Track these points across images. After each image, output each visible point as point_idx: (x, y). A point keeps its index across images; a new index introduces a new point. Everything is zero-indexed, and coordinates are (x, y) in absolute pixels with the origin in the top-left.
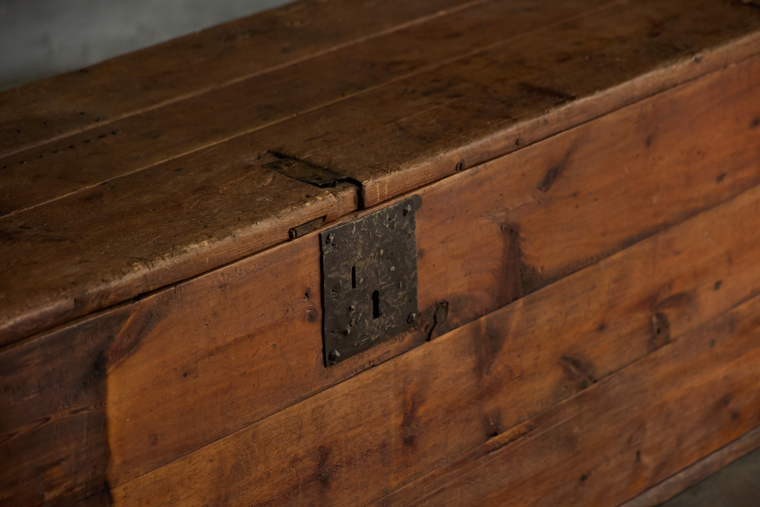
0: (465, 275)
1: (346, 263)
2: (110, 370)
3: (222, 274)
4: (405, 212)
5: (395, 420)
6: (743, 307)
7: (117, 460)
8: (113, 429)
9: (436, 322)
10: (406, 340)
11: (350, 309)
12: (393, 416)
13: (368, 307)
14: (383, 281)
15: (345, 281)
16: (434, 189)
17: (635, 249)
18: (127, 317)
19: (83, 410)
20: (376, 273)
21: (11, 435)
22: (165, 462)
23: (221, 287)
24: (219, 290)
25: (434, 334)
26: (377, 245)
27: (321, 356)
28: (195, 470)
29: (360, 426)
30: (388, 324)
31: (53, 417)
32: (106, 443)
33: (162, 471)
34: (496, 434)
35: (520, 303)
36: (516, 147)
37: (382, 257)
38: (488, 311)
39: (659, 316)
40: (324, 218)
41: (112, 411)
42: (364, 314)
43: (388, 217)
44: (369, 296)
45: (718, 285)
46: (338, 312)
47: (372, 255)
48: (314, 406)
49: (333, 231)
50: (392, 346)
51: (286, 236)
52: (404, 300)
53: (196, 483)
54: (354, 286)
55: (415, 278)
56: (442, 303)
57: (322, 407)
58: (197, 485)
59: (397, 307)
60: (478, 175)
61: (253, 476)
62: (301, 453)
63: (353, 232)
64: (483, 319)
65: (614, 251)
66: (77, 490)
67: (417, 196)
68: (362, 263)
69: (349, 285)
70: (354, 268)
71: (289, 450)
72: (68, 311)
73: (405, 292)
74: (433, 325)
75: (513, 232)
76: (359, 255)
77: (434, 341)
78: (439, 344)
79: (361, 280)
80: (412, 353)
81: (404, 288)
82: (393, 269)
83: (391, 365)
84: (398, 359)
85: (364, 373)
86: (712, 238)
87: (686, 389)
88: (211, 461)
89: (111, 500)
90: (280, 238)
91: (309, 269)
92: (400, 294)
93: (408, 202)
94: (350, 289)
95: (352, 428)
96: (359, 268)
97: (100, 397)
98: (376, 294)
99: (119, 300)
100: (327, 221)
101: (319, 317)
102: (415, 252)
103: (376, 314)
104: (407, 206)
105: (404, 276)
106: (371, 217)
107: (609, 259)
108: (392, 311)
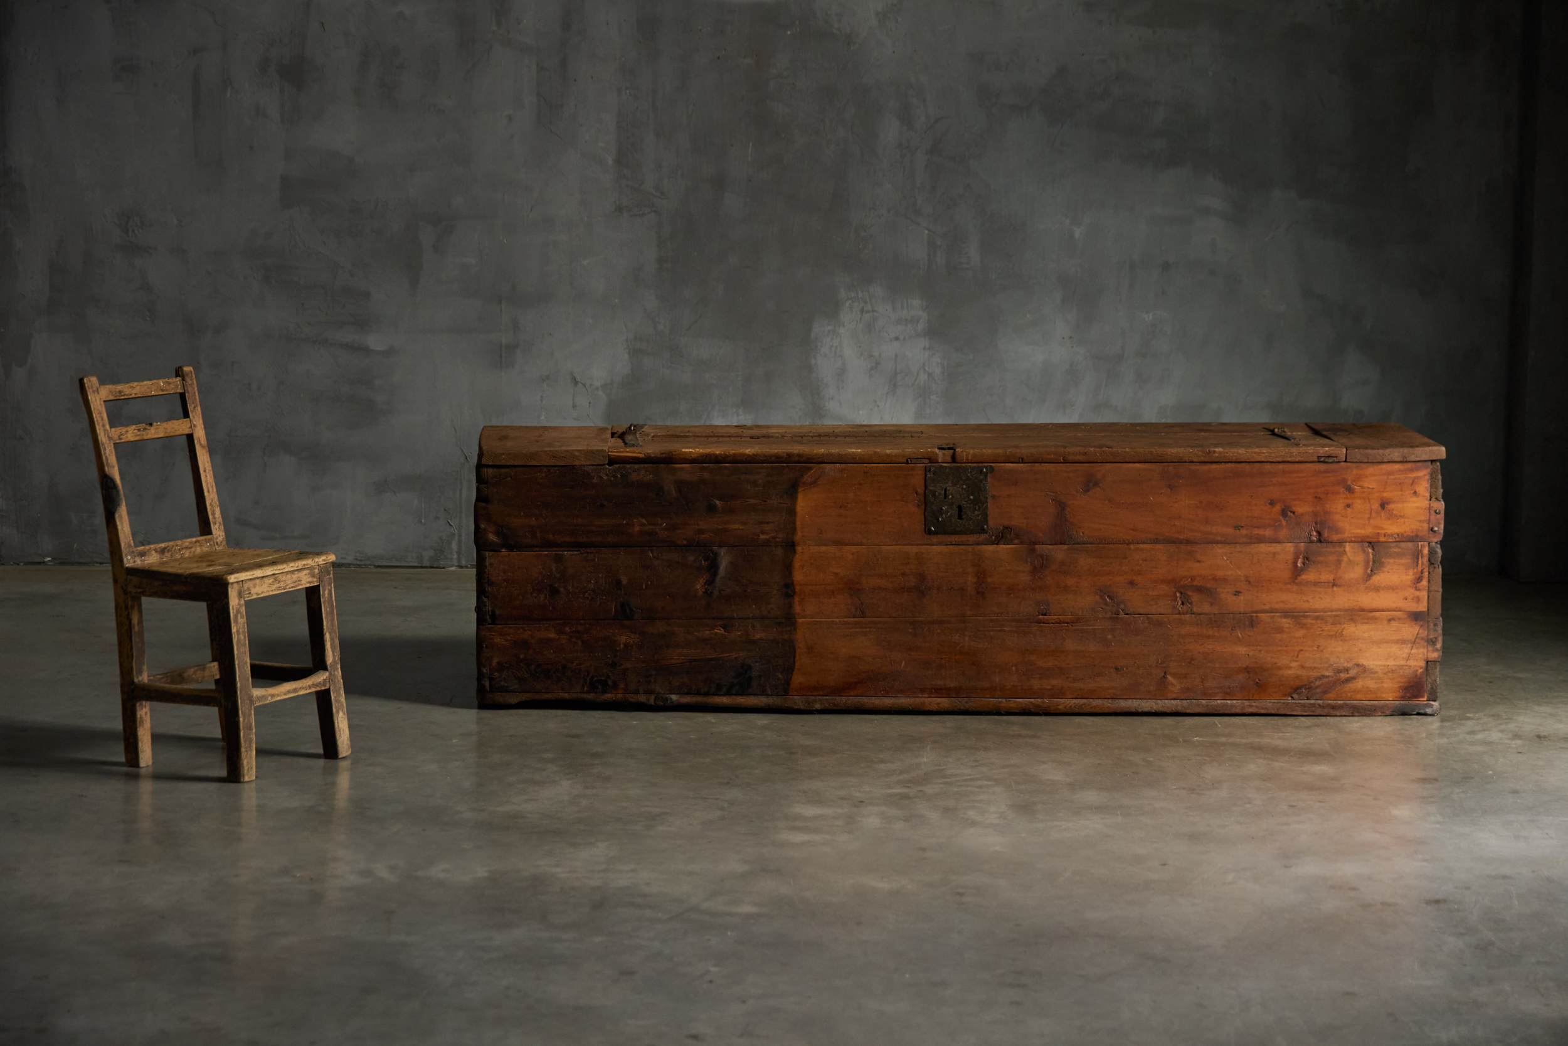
0: (1025, 518)
1: (941, 485)
2: (800, 489)
3: (866, 467)
4: (982, 470)
5: (971, 579)
6: (1263, 616)
7: (799, 534)
8: (799, 518)
10: (981, 538)
11: (942, 509)
12: (970, 576)
13: (955, 511)
14: (965, 501)
15: (940, 494)
16: (1002, 466)
17: (1159, 546)
18: (811, 469)
19: (784, 504)
20: (961, 497)
21: (747, 502)
22: (826, 545)
23: (865, 472)
24: (864, 474)
25: (1001, 542)
26: (962, 483)
27: (924, 526)
28: (843, 555)
29: (947, 572)
30: (968, 525)
31: (768, 501)
32: (794, 523)
33: (824, 548)
34: (1045, 615)
35: (1065, 547)
36: (1062, 461)
37: (965, 489)
38: (1039, 543)
39: (1181, 593)
40: (929, 459)
41: (799, 509)
42: (951, 514)
43: (970, 471)
44: (955, 507)
45: (1237, 593)
46: (934, 508)
47: (958, 486)
48: (917, 550)
49: (933, 466)
50: (972, 538)
51: (905, 461)
52: (979, 517)
54: (945, 497)
55: (987, 507)
56: (1007, 528)
57: (923, 553)
58: (843, 563)
59: (974, 518)
61: (877, 572)
62: (907, 572)
63: (948, 471)
65: (1143, 543)
66: (778, 540)
67: (991, 466)
68: (951, 489)
69: (942, 497)
70: (946, 490)
71: (900, 567)
72: (782, 457)
73: (979, 513)
74: (1001, 537)
75: (1061, 506)
76: (950, 483)
77: (1001, 546)
78: (1004, 549)
79: (951, 496)
80: (985, 547)
81: (979, 510)
82: (972, 497)
83: (970, 548)
84: (975, 546)
85: (951, 546)
86: (1231, 562)
87: (1209, 649)
88: (853, 554)
89: (795, 552)
90: (901, 460)
91: (917, 481)
92: (976, 513)
93: (984, 466)
94: (943, 499)
95: (941, 572)
96: (949, 490)
97: (794, 501)
98: (960, 507)
99: (809, 461)
100: (931, 461)
101: (924, 507)
102: (987, 494)
103: (960, 517)
104: (984, 469)
105: (980, 504)
106: (959, 467)
107: (1138, 546)
108: (971, 519)
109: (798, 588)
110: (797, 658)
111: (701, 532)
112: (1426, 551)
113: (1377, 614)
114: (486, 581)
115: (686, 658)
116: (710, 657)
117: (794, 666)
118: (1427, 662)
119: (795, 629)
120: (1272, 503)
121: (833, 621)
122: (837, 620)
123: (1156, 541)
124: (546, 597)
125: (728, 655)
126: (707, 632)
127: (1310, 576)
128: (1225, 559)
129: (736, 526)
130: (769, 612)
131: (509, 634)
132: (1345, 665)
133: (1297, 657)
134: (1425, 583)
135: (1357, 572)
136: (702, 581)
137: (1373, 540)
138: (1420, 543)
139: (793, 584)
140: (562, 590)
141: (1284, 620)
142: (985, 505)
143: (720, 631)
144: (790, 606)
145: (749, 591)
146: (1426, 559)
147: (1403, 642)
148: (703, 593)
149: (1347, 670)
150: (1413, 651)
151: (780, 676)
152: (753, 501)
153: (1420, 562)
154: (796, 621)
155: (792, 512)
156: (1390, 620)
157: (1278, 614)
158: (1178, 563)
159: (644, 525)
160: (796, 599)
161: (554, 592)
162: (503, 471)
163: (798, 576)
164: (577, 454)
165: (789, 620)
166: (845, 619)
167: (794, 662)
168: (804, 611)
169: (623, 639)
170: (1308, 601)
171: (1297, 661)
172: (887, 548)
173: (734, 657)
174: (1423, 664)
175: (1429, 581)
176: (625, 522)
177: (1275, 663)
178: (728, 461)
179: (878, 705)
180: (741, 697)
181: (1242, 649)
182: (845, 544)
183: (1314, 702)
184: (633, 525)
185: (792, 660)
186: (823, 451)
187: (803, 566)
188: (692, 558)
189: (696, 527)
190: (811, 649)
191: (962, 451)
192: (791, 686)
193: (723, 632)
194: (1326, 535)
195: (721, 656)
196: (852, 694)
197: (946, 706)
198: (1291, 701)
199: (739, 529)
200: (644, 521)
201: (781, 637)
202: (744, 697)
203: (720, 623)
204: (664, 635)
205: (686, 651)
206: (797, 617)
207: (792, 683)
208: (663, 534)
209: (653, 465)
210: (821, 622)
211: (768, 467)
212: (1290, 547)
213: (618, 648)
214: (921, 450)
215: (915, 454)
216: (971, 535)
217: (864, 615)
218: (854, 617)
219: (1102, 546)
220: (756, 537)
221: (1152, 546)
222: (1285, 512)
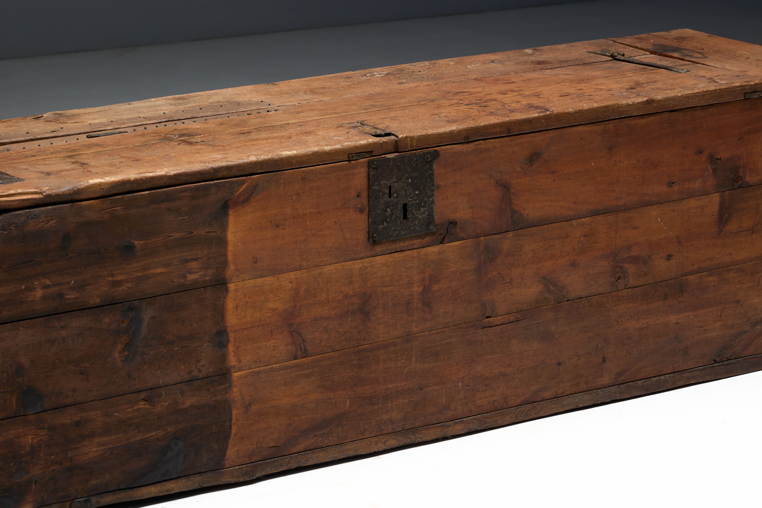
0: (470, 208)
1: (385, 182)
2: (231, 212)
3: (304, 171)
4: (427, 159)
5: (417, 289)
6: (691, 277)
7: (232, 267)
8: (230, 248)
9: (447, 233)
10: (427, 239)
12: (416, 285)
13: (400, 212)
14: (410, 198)
15: (384, 193)
16: (448, 149)
17: (599, 218)
18: (243, 184)
19: (213, 232)
20: (406, 193)
21: (170, 237)
22: (262, 276)
23: (302, 179)
24: (301, 181)
25: (446, 240)
26: (407, 175)
27: (367, 235)
28: (280, 285)
29: (392, 286)
30: (413, 226)
31: (195, 232)
32: (226, 255)
33: (260, 281)
34: (490, 317)
35: (511, 234)
37: (410, 183)
38: (485, 235)
39: (620, 267)
41: (230, 236)
42: (396, 216)
43: (415, 160)
44: (400, 207)
45: (669, 257)
46: (379, 211)
47: (403, 180)
48: (361, 265)
49: (377, 161)
50: (417, 241)
51: (346, 158)
52: (424, 214)
53: (281, 293)
55: (433, 202)
57: (366, 267)
58: (281, 295)
59: (420, 216)
60: (480, 146)
61: (318, 299)
62: (351, 293)
63: (391, 164)
64: (482, 238)
65: (584, 216)
67: (436, 151)
68: (396, 185)
70: (390, 186)
71: (343, 289)
72: (207, 173)
73: (425, 209)
75: (505, 187)
76: (394, 179)
77: (447, 245)
78: (451, 248)
79: (395, 195)
80: (430, 249)
81: (424, 207)
82: (417, 192)
83: (415, 252)
84: (420, 250)
85: (396, 253)
86: (664, 224)
87: (644, 324)
88: (291, 282)
89: (227, 290)
90: (342, 158)
91: (359, 179)
92: (422, 209)
93: (429, 153)
94: (388, 198)
95: (387, 286)
96: (394, 187)
97: (224, 227)
98: (405, 206)
99: (239, 174)
100: (373, 154)
101: (366, 212)
102: (433, 185)
103: (405, 217)
104: (428, 156)
105: (426, 199)
106: (403, 157)
107: (580, 221)
108: (416, 218)
109: (232, 336)
110: (233, 421)
115: (106, 447)
116: (134, 440)
117: (231, 432)
119: (230, 387)
120: (701, 152)
121: (272, 368)
122: (277, 366)
123: (595, 213)
125: (154, 433)
126: (130, 410)
127: (732, 226)
128: (659, 220)
129: (159, 270)
130: (200, 371)
133: (720, 317)
136: (119, 347)
139: (226, 331)
141: (710, 279)
142: (431, 199)
143: (142, 405)
144: (224, 357)
145: (176, 348)
148: (122, 361)
151: (216, 447)
152: (177, 235)
154: (231, 376)
155: (222, 242)
157: (705, 273)
158: (616, 234)
159: (46, 287)
160: (231, 347)
163: (232, 319)
165: (222, 376)
166: (286, 363)
167: (231, 427)
168: (240, 361)
169: (29, 439)
170: (731, 254)
171: (720, 320)
172: (332, 267)
173: (161, 434)
176: (23, 287)
177: (702, 327)
178: (144, 187)
179: (322, 457)
180: (171, 482)
181: (673, 319)
182: (283, 272)
183: (734, 361)
184: (33, 289)
185: (228, 424)
186: (253, 159)
187: (237, 307)
188: (107, 320)
189: (111, 279)
190: (247, 407)
191: (406, 137)
192: (227, 457)
193: (147, 406)
194: (747, 179)
195: (146, 436)
196: (294, 450)
197: (393, 443)
198: (715, 365)
199: (161, 273)
200: (48, 282)
201: (214, 399)
202: (174, 481)
203: (143, 395)
204: (77, 424)
205: (105, 439)
206: (233, 370)
207: (228, 452)
208: (71, 296)
209: (54, 207)
210: (259, 372)
211: (191, 189)
212: (716, 198)
213: (23, 452)
214: (362, 142)
215: (356, 147)
216: (417, 237)
217: (306, 354)
218: (295, 358)
219: (545, 226)
220: (182, 280)
221: (592, 219)
222: (713, 159)
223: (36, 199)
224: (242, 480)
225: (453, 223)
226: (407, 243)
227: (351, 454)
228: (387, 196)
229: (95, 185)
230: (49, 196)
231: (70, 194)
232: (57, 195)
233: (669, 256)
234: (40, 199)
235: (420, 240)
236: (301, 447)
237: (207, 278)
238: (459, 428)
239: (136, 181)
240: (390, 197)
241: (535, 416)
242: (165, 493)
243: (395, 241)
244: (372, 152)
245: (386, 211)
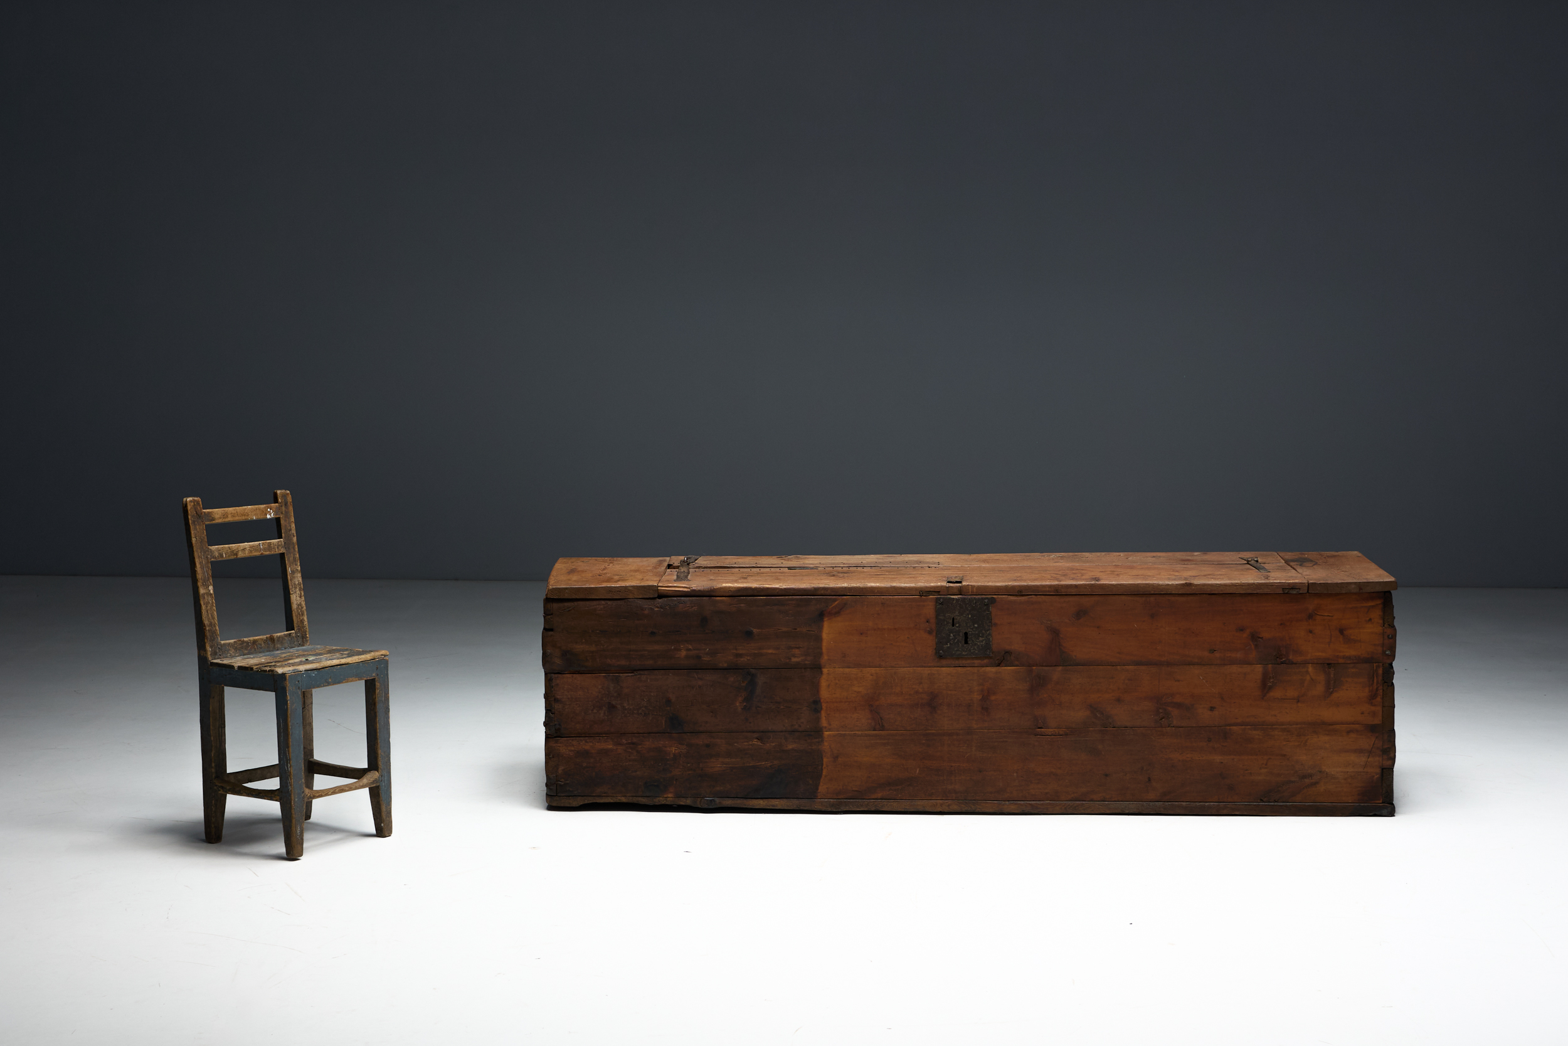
0: (1024, 644)
1: (949, 615)
2: (826, 619)
3: (883, 598)
4: (985, 603)
5: (976, 697)
6: (1235, 728)
7: (826, 657)
8: (824, 644)
10: (985, 662)
12: (975, 694)
13: (962, 638)
14: (970, 629)
15: (949, 623)
16: (1003, 598)
17: (1143, 668)
18: (836, 601)
19: (812, 631)
20: (967, 625)
21: (779, 630)
22: (849, 667)
25: (1002, 664)
26: (968, 612)
27: (934, 651)
28: (863, 676)
29: (955, 691)
30: (973, 650)
31: (798, 628)
32: (821, 649)
33: (847, 670)
34: (1041, 728)
35: (1060, 668)
36: (1056, 593)
37: (970, 618)
38: (1037, 665)
39: (1164, 709)
41: (824, 636)
42: (958, 641)
43: (976, 602)
44: (962, 634)
45: (1212, 709)
46: (944, 635)
47: (965, 616)
48: (929, 672)
49: (942, 598)
50: (977, 662)
51: (919, 593)
52: (983, 642)
53: (864, 682)
55: (990, 635)
57: (934, 674)
59: (979, 644)
60: (1031, 600)
61: (894, 690)
62: (921, 690)
63: (955, 603)
64: (1033, 667)
65: (1128, 665)
67: (993, 598)
68: (959, 618)
70: (954, 618)
71: (914, 687)
72: (809, 591)
73: (984, 639)
74: (1003, 658)
75: (1055, 632)
76: (957, 614)
77: (1003, 668)
78: (1007, 670)
79: (957, 625)
80: (988, 669)
81: (982, 637)
82: (976, 626)
83: (975, 670)
84: (980, 668)
85: (960, 668)
86: (1207, 682)
87: (1188, 758)
88: (872, 675)
89: (822, 673)
90: (914, 593)
91: (929, 609)
92: (981, 639)
93: (987, 598)
94: (951, 627)
95: (951, 690)
96: (956, 619)
97: (821, 629)
98: (966, 634)
99: (833, 594)
100: (940, 593)
101: (934, 634)
102: (991, 622)
103: (966, 642)
104: (986, 601)
105: (983, 631)
106: (965, 599)
107: (1124, 667)
108: (976, 644)
109: (824, 706)
110: (824, 766)
111: (740, 655)
112: (1380, 671)
113: (1338, 727)
114: (553, 699)
115: (727, 766)
116: (748, 765)
117: (822, 774)
118: (1383, 769)
119: (822, 741)
120: (1242, 629)
121: (856, 733)
122: (860, 733)
123: (1139, 663)
124: (604, 713)
125: (764, 763)
126: (746, 743)
127: (1277, 693)
128: (1202, 678)
129: (770, 651)
130: (800, 726)
131: (573, 746)
132: (1309, 771)
133: (1266, 765)
134: (1379, 699)
135: (1320, 689)
136: (740, 699)
137: (1332, 662)
138: (1375, 665)
139: (820, 701)
140: (619, 706)
141: (1255, 732)
142: (989, 632)
143: (755, 742)
144: (818, 719)
145: (782, 707)
146: (1380, 678)
147: (1360, 751)
148: (742, 709)
149: (1311, 776)
150: (1369, 759)
151: (811, 782)
152: (784, 629)
153: (1375, 681)
154: (823, 734)
155: (819, 639)
156: (1348, 732)
157: (1249, 727)
158: (1159, 682)
159: (688, 650)
160: (823, 714)
161: (612, 707)
162: (566, 604)
163: (825, 694)
164: (630, 588)
165: (816, 732)
166: (866, 732)
167: (822, 769)
168: (830, 725)
169: (673, 750)
170: (1275, 716)
171: (1266, 768)
172: (906, 670)
173: (769, 765)
174: (1378, 771)
175: (1383, 698)
176: (673, 647)
177: (1247, 770)
178: (762, 594)
179: (895, 807)
180: (776, 800)
181: (1218, 758)
182: (865, 667)
183: (1281, 804)
184: (680, 650)
185: (820, 767)
186: (845, 585)
187: (829, 686)
188: (732, 679)
189: (735, 651)
190: (836, 758)
191: (968, 585)
192: (819, 791)
193: (759, 743)
194: (1291, 657)
195: (757, 764)
196: (873, 797)
197: (955, 808)
198: (1261, 803)
199: (772, 653)
200: (690, 647)
201: (810, 747)
202: (778, 800)
203: (756, 735)
204: (708, 746)
205: (727, 760)
206: (824, 730)
207: (820, 788)
208: (706, 658)
209: (697, 598)
210: (845, 735)
211: (797, 599)
212: (1259, 668)
213: (668, 758)
214: (932, 584)
215: (927, 587)
216: (977, 658)
217: (883, 728)
218: (874, 730)
219: (1092, 667)
220: (788, 661)
221: (1136, 667)
222: (1254, 637)
223: (685, 591)
224: (830, 810)
225: (1008, 652)
226: (968, 662)
227: (921, 809)
228: (950, 625)
229: (725, 587)
230: (694, 590)
231: (708, 591)
232: (700, 591)
233: (1211, 707)
234: (687, 591)
235: (979, 661)
236: (879, 795)
237: (807, 662)
238: (1013, 808)
239: (756, 589)
240: (953, 625)
241: (1083, 811)
242: (771, 807)
243: (958, 658)
244: (939, 592)
245: (950, 636)
